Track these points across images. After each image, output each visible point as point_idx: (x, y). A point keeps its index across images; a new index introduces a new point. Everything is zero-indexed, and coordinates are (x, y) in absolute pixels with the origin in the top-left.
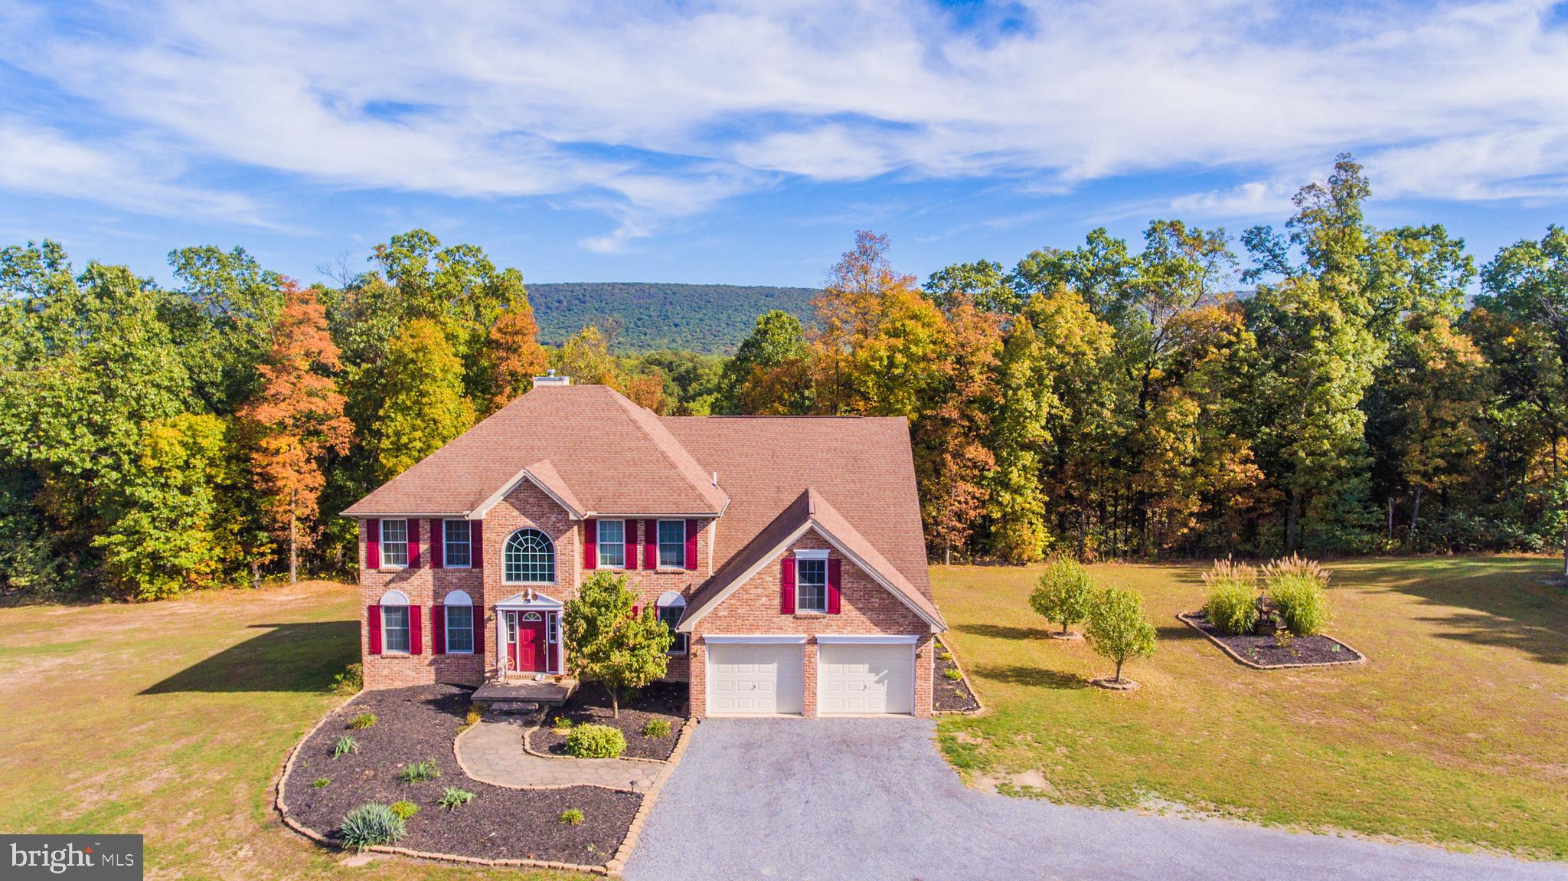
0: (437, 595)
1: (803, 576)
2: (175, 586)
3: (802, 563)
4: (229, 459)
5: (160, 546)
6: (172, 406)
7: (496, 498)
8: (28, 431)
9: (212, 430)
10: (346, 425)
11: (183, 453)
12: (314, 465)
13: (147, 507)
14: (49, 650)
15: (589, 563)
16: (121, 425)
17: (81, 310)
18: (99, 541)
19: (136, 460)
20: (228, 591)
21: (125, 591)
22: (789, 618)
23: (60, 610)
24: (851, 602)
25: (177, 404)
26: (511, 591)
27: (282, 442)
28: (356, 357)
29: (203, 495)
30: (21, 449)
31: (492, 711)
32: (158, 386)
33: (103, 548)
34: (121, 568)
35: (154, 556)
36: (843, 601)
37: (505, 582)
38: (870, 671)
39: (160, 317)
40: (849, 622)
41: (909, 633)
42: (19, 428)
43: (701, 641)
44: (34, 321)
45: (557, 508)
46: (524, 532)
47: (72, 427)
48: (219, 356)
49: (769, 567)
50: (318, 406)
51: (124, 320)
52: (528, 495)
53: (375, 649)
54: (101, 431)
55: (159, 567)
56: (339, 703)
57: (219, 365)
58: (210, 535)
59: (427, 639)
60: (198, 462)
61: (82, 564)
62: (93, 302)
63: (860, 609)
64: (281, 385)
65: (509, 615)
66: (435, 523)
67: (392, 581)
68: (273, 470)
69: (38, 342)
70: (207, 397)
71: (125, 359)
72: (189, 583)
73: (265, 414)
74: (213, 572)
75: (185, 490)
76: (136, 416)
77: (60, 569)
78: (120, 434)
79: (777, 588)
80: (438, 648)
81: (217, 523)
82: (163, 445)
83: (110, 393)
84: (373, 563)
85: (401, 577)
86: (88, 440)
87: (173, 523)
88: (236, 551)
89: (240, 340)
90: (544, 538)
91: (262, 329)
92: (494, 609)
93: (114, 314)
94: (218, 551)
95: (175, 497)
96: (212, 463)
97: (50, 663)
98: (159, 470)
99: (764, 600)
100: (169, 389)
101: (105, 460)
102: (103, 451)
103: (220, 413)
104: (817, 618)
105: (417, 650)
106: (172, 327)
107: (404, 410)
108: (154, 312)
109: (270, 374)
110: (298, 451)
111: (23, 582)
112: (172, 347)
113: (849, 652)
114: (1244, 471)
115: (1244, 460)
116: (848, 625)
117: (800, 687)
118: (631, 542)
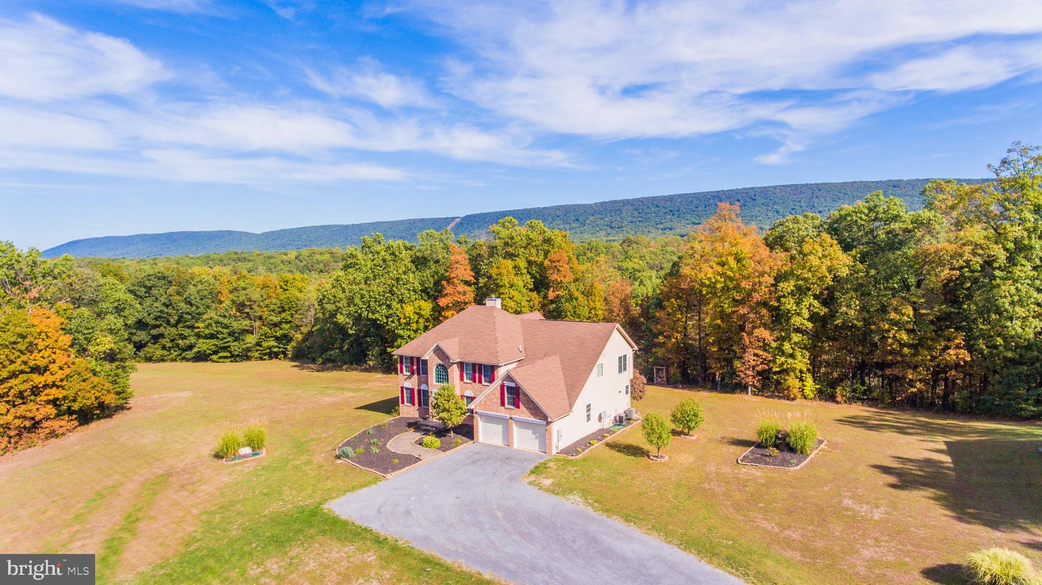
0: (419, 385)
1: (508, 393)
3: (508, 387)
6: (414, 297)
7: (430, 352)
8: (366, 308)
9: (427, 307)
11: (416, 317)
15: (461, 379)
16: (395, 305)
18: (389, 350)
19: (400, 319)
22: (503, 408)
24: (523, 404)
25: (416, 296)
26: (436, 386)
27: (449, 314)
30: (365, 314)
32: (409, 290)
33: (392, 353)
36: (520, 404)
37: (435, 383)
38: (533, 433)
39: (412, 262)
40: (523, 412)
41: (543, 420)
42: (364, 306)
43: (476, 413)
45: (448, 358)
46: (440, 365)
47: (380, 306)
48: (432, 276)
49: (496, 387)
51: (398, 264)
52: (439, 351)
53: (403, 402)
54: (389, 308)
57: (432, 280)
59: (416, 401)
60: (421, 320)
62: (388, 257)
63: (526, 408)
64: (449, 290)
65: (436, 395)
66: (417, 359)
67: (407, 379)
70: (427, 294)
71: (397, 279)
73: (442, 302)
75: (416, 331)
76: (401, 301)
77: (383, 359)
78: (395, 309)
79: (499, 396)
80: (420, 405)
82: (408, 313)
83: (393, 293)
84: (402, 372)
85: (409, 377)
86: (385, 312)
89: (440, 269)
90: (446, 368)
92: (431, 392)
96: (427, 320)
98: (407, 324)
99: (495, 400)
100: (414, 291)
101: (390, 319)
102: (389, 315)
103: (431, 300)
104: (511, 409)
105: (414, 405)
106: (417, 265)
108: (410, 259)
109: (446, 285)
111: (371, 363)
112: (415, 273)
113: (523, 424)
114: (957, 354)
115: (958, 347)
116: (523, 414)
117: (507, 436)
118: (474, 372)
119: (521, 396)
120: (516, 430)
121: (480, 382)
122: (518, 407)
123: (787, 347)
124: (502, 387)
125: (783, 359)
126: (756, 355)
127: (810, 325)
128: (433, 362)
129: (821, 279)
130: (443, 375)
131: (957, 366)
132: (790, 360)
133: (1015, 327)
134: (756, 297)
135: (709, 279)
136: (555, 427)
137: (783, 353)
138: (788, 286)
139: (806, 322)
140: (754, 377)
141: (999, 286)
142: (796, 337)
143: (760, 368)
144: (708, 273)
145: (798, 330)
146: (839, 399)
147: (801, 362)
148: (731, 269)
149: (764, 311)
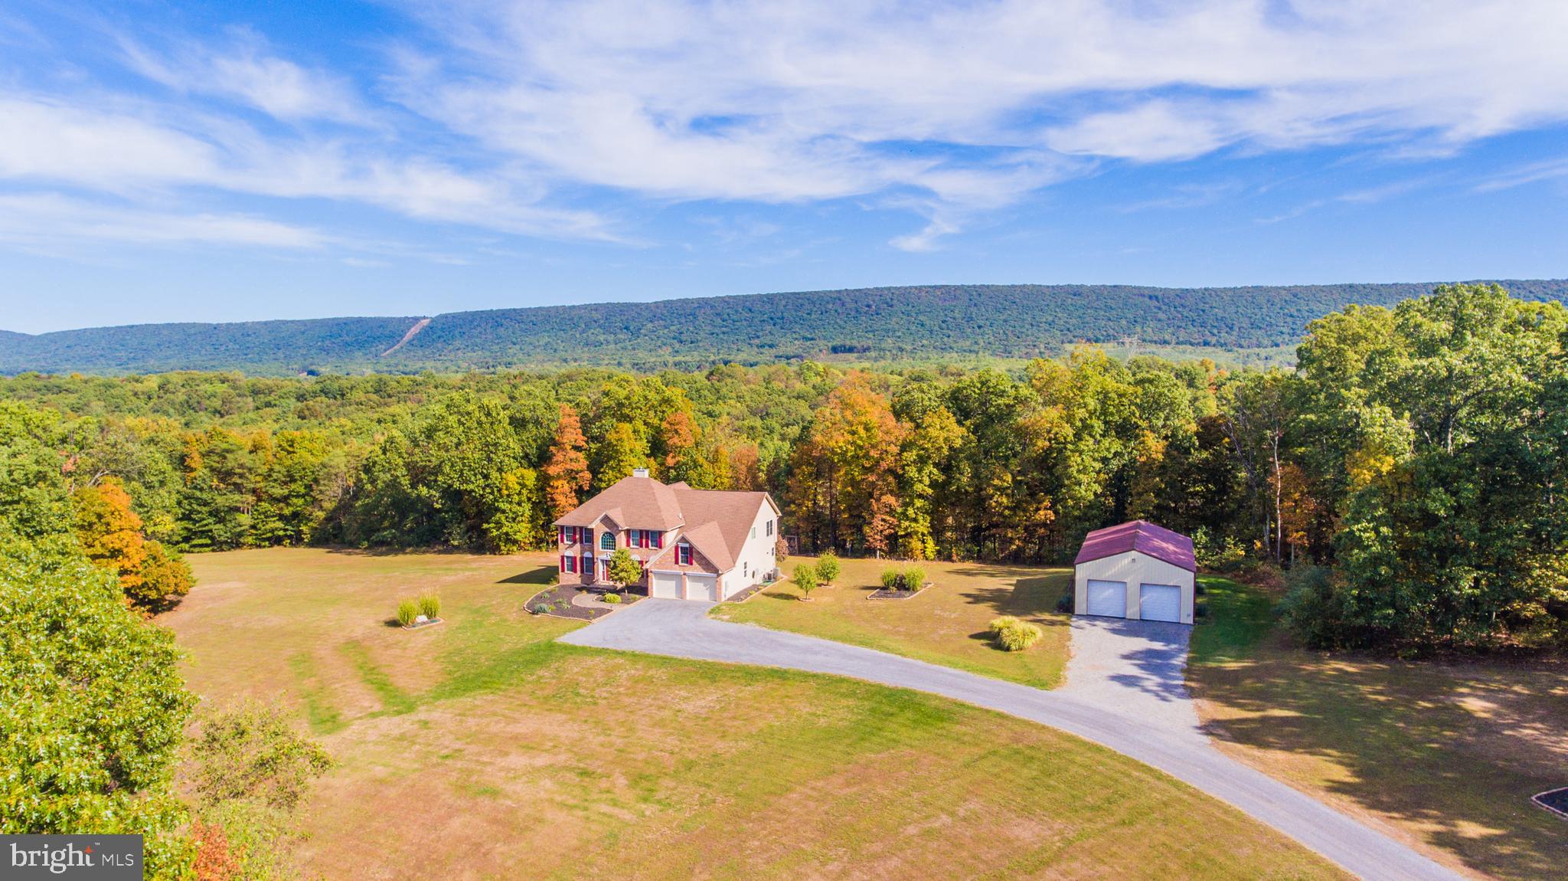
0: (582, 553)
1: (682, 553)
2: (515, 548)
3: (681, 547)
4: (537, 490)
5: (509, 530)
6: (515, 465)
7: (598, 521)
8: (459, 477)
9: (531, 476)
10: (588, 475)
11: (518, 487)
12: (573, 494)
13: (504, 512)
14: (467, 570)
15: (628, 545)
16: (494, 474)
17: (480, 423)
18: (485, 526)
19: (499, 491)
20: (538, 551)
21: (495, 550)
22: (677, 566)
23: (470, 557)
24: (696, 561)
25: (516, 464)
26: (602, 553)
27: (559, 483)
28: (594, 439)
29: (527, 506)
30: (456, 485)
31: (589, 591)
32: (508, 456)
33: (487, 529)
34: (493, 539)
35: (507, 534)
36: (694, 561)
37: (601, 550)
38: (704, 586)
39: (510, 424)
41: (714, 573)
43: (651, 572)
44: (462, 428)
45: (616, 526)
46: (606, 533)
47: (475, 475)
48: (535, 441)
49: (668, 549)
50: (575, 466)
51: (495, 427)
52: (607, 521)
53: (563, 571)
54: (486, 477)
55: (509, 540)
56: (550, 587)
57: (534, 445)
58: (529, 526)
59: (578, 568)
60: (525, 491)
61: (479, 537)
62: (483, 419)
63: (700, 564)
64: (559, 457)
65: (602, 561)
66: (581, 528)
67: (568, 548)
68: (555, 496)
69: (463, 439)
70: (530, 461)
71: (495, 445)
72: (520, 548)
73: (552, 470)
74: (531, 543)
75: (519, 504)
76: (500, 470)
77: (470, 538)
78: (494, 479)
79: (674, 556)
80: (582, 571)
81: (533, 519)
82: (510, 485)
83: (490, 460)
84: (562, 541)
85: (571, 546)
86: (482, 482)
87: (514, 519)
88: (541, 534)
89: (543, 432)
90: (613, 535)
91: (554, 426)
92: (598, 559)
93: (492, 424)
94: (533, 533)
95: (516, 508)
96: (531, 491)
97: (467, 573)
98: (508, 496)
99: (670, 560)
100: (514, 458)
101: (488, 490)
102: (488, 486)
103: (535, 467)
104: (685, 566)
105: (575, 572)
106: (515, 427)
107: (612, 468)
108: (508, 421)
109: (554, 451)
110: (566, 486)
111: (456, 543)
112: (515, 437)
113: (696, 578)
114: (1044, 515)
115: (1046, 509)
116: (696, 569)
117: (681, 590)
118: (641, 538)
119: (694, 555)
120: (688, 583)
121: (647, 546)
122: (691, 564)
123: (911, 512)
124: (677, 548)
125: (907, 523)
126: (883, 520)
127: (930, 491)
128: (599, 529)
129: (939, 449)
130: (610, 540)
131: (1044, 525)
132: (913, 525)
133: (1081, 491)
134: (884, 465)
135: (841, 448)
136: (724, 578)
137: (907, 518)
138: (911, 455)
139: (926, 488)
140: (881, 541)
141: (1069, 457)
142: (919, 503)
143: (887, 532)
144: (840, 441)
145: (920, 496)
146: (955, 558)
147: (923, 526)
148: (861, 438)
149: (890, 479)
